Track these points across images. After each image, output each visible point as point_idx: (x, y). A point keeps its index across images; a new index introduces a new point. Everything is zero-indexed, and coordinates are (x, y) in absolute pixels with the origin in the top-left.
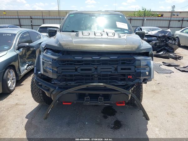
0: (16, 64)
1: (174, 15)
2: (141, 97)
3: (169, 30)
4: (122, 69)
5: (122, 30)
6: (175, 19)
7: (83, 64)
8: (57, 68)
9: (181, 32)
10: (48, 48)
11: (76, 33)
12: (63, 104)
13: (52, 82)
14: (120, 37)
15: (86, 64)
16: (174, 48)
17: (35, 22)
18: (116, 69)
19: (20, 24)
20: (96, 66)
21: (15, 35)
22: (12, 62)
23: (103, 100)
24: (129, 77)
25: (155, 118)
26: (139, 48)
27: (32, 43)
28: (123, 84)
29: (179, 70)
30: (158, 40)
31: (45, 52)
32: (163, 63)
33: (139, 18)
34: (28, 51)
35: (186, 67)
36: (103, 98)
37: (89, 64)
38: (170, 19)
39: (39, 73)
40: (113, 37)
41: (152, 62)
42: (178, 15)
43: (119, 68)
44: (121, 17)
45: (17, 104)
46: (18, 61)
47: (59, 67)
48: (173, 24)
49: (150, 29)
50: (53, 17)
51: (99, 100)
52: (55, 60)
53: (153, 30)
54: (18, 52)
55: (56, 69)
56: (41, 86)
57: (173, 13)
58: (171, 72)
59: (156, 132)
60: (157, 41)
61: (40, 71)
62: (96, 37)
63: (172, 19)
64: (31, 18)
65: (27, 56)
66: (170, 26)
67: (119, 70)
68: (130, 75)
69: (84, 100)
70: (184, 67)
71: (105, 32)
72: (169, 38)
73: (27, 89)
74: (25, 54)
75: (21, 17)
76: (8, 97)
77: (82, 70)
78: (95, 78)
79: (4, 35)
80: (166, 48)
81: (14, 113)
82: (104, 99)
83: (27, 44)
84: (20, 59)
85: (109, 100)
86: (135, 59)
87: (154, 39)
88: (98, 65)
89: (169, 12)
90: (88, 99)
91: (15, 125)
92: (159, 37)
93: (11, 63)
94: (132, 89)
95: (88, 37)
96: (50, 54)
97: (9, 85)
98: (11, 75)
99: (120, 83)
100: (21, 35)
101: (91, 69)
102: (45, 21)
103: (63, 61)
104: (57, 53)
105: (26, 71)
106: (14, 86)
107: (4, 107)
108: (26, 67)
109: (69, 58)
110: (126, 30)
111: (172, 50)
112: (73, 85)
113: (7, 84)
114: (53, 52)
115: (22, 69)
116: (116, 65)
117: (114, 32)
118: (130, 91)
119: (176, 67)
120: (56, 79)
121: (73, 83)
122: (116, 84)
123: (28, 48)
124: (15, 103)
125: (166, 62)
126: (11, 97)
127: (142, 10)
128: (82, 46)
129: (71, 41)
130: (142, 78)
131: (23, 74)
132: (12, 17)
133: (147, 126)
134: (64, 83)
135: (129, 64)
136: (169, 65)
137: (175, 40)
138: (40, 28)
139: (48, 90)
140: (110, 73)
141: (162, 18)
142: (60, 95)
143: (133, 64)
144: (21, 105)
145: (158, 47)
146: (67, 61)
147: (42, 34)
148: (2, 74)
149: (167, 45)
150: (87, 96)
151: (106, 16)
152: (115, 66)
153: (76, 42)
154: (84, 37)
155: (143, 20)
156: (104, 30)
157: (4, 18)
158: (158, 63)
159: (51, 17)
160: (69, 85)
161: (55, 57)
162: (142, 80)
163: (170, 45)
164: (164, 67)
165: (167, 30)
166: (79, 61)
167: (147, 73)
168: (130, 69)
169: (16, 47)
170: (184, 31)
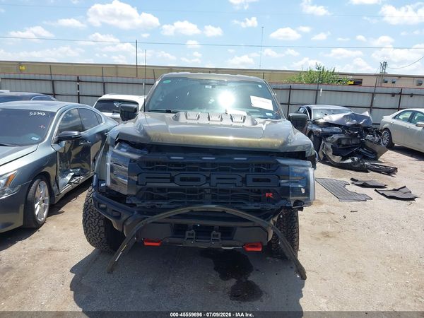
0: (51, 171)
1: (386, 82)
2: (296, 240)
3: (367, 114)
4: (255, 180)
5: (262, 112)
6: (384, 90)
7: (184, 170)
8: (138, 175)
9: (395, 118)
10: (123, 140)
11: (174, 114)
12: (146, 244)
13: (127, 202)
14: (254, 123)
15: (190, 170)
16: (377, 151)
17: (86, 89)
18: (244, 181)
19: (54, 91)
20: (207, 174)
21: (53, 114)
22: (45, 167)
23: (219, 238)
24: (267, 195)
25: (322, 281)
26: (285, 143)
27: (83, 131)
28: (257, 208)
29: (383, 194)
30: (343, 132)
31: (116, 147)
32: (352, 179)
33: (307, 87)
34: (74, 148)
35: (398, 190)
36: (220, 234)
37: (195, 170)
38: (373, 91)
39: (102, 185)
40: (241, 125)
41: (311, 170)
42: (394, 83)
43: (250, 178)
44: (260, 86)
45: (50, 249)
46: (55, 165)
47: (140, 173)
48: (379, 101)
49: (329, 110)
50: (125, 80)
51: (212, 238)
52: (135, 161)
53: (335, 112)
54: (57, 147)
55: (135, 178)
56: (104, 210)
57: (384, 78)
58: (367, 198)
59: (321, 306)
60: (343, 136)
61: (104, 181)
62: (211, 123)
63: (378, 90)
64: (78, 81)
65: (73, 157)
66: (375, 105)
67: (250, 183)
68: (269, 191)
69: (184, 238)
70: (395, 190)
71: (229, 114)
72: (367, 130)
73: (71, 222)
74: (70, 152)
75: (58, 78)
76: (33, 236)
77: (183, 179)
78: (206, 196)
79: (31, 114)
80: (361, 150)
81: (46, 264)
82: (222, 236)
83: (76, 133)
84: (60, 163)
85: (232, 239)
86: (278, 163)
87: (335, 131)
88: (212, 171)
89: (375, 75)
90: (193, 235)
91: (50, 285)
92: (347, 127)
93: (43, 167)
94: (276, 219)
95: (196, 122)
96: (125, 150)
97: (37, 213)
98: (42, 192)
99: (251, 206)
100: (65, 115)
101: (199, 179)
102: (108, 87)
103: (149, 163)
104: (139, 149)
105: (69, 187)
106: (45, 214)
107: (25, 254)
108: (68, 178)
109: (160, 157)
110: (270, 112)
111: (375, 156)
112: (166, 206)
113: (33, 210)
114: (131, 148)
115: (61, 181)
116: (245, 173)
117: (246, 115)
118: (272, 222)
119: (377, 189)
120: (134, 196)
121: (165, 204)
122: (243, 207)
123: (76, 141)
124: (47, 248)
125: (359, 179)
126: (40, 236)
127: (317, 70)
128: (184, 137)
129: (166, 129)
130: (292, 199)
131: (63, 191)
132: (37, 77)
133: (303, 290)
134: (149, 202)
135: (268, 171)
136: (364, 185)
137: (379, 133)
138: (100, 101)
139: (118, 218)
140: (232, 187)
141: (356, 88)
142: (141, 225)
143: (274, 171)
144: (60, 251)
145: (344, 149)
146: (158, 164)
147: (104, 115)
148: (27, 187)
149: (362, 145)
150: (190, 230)
151: (232, 85)
152: (243, 175)
153: (174, 130)
154: (189, 121)
155: (317, 91)
156: (226, 111)
157: (20, 79)
158: (342, 179)
159: (120, 80)
160: (158, 206)
161: (135, 157)
162: (292, 203)
163: (369, 144)
164: (353, 188)
165: (363, 114)
166: (177, 164)
167: (303, 191)
168: (268, 181)
169: (54, 137)
170: (401, 117)
